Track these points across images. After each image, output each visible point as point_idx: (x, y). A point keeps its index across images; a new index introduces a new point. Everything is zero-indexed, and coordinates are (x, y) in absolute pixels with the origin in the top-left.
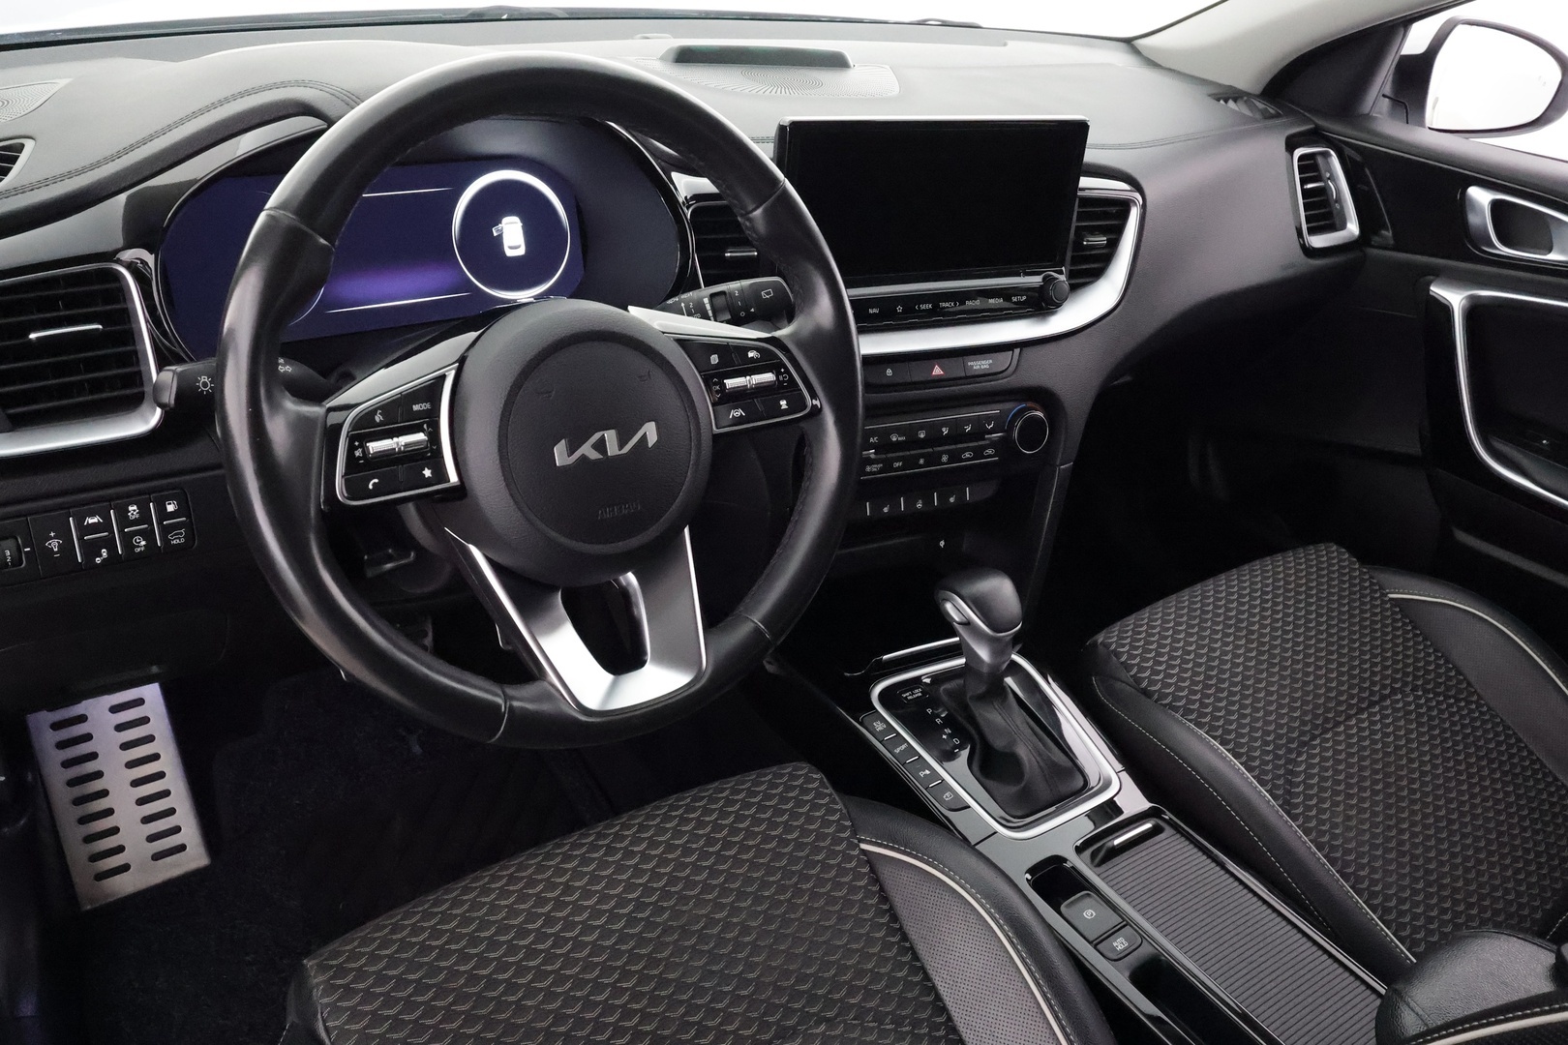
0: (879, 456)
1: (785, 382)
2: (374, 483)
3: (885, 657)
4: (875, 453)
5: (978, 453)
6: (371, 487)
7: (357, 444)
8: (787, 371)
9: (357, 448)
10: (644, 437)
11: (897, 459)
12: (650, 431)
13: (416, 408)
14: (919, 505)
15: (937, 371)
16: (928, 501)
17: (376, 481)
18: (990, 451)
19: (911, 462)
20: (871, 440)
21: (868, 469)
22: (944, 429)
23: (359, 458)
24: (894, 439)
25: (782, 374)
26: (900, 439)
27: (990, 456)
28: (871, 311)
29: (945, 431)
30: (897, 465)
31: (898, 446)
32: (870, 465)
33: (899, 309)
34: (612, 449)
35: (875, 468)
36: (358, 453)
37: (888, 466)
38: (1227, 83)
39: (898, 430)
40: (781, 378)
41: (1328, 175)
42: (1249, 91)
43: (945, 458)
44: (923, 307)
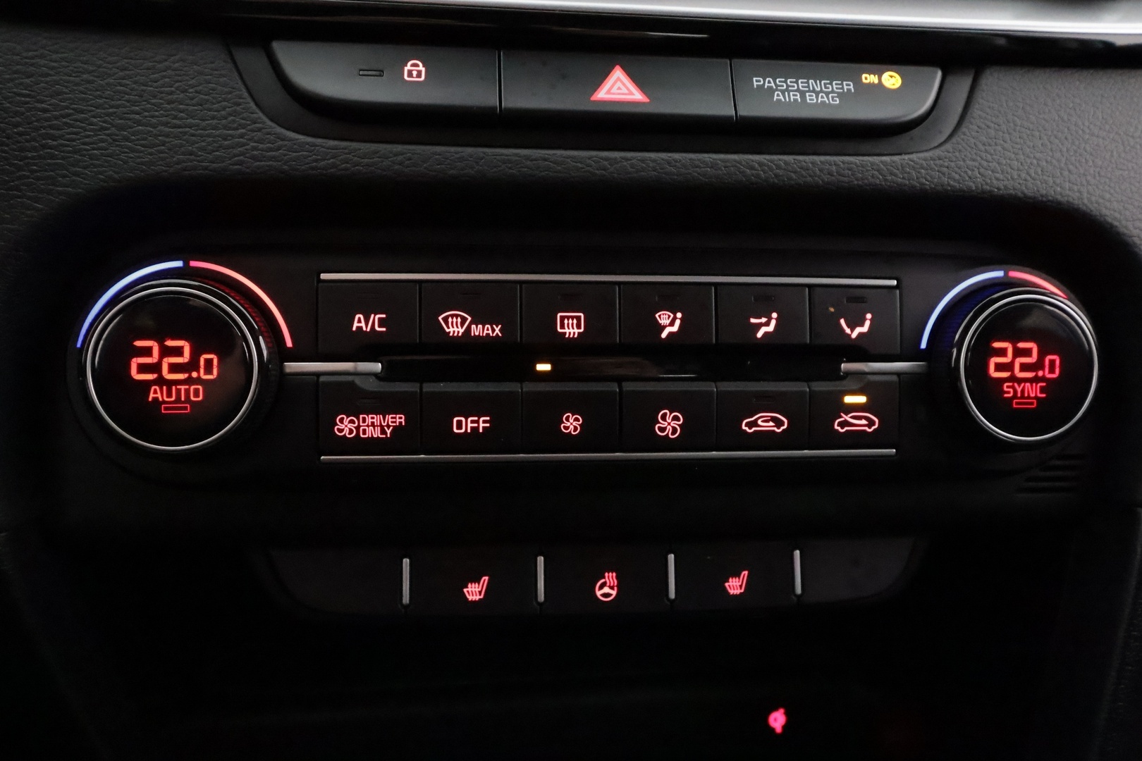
0: (389, 386)
14: (607, 589)
20: (359, 322)
22: (663, 318)
26: (477, 330)
29: (669, 323)
30: (464, 425)
31: (468, 357)
32: (355, 412)
35: (373, 426)
37: (430, 426)
39: (470, 299)
43: (669, 424)
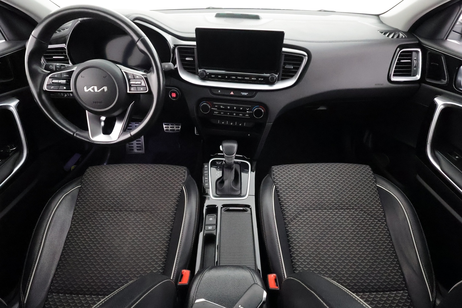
0: (218, 110)
3: (219, 154)
4: (217, 109)
5: (244, 115)
11: (222, 112)
12: (105, 88)
14: (232, 124)
15: (232, 93)
18: (247, 115)
19: (225, 113)
21: (215, 112)
22: (235, 107)
24: (221, 107)
26: (223, 107)
27: (247, 116)
28: (219, 76)
29: (235, 108)
30: (222, 113)
31: (222, 109)
33: (226, 77)
35: (216, 113)
37: (220, 113)
38: (396, 28)
39: (223, 105)
41: (415, 58)
42: (401, 30)
43: (235, 114)
44: (233, 77)
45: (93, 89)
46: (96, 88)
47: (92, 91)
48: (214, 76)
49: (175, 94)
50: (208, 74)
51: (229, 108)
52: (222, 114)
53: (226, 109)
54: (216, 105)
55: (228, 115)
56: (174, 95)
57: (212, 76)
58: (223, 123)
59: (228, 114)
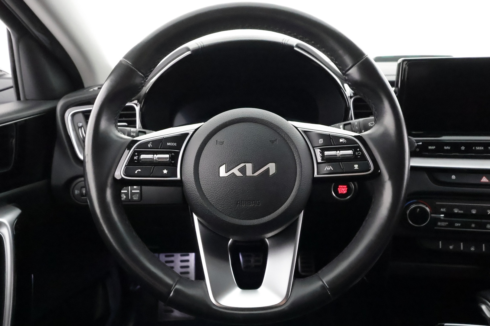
0: (446, 219)
1: (359, 156)
2: (138, 171)
4: (444, 217)
6: (136, 172)
7: (136, 154)
8: (361, 150)
9: (135, 156)
10: (268, 169)
11: (458, 222)
12: (272, 167)
13: (168, 144)
14: (473, 249)
15: (484, 180)
16: (478, 247)
17: (140, 170)
19: (465, 225)
20: (441, 210)
21: (439, 224)
22: (488, 211)
23: (135, 160)
24: (456, 211)
25: (358, 151)
26: (459, 212)
28: (446, 148)
30: (457, 225)
32: (441, 222)
33: (463, 148)
34: (249, 172)
35: (443, 224)
36: (135, 158)
37: (451, 224)
39: (459, 207)
40: (357, 153)
43: (489, 227)
44: (478, 148)
45: (243, 170)
46: (249, 167)
47: (239, 174)
48: (434, 147)
49: (345, 186)
50: (421, 143)
51: (474, 212)
52: (458, 227)
53: (467, 215)
54: (443, 206)
55: (473, 228)
56: (343, 189)
57: (430, 147)
58: (451, 247)
59: (473, 225)
